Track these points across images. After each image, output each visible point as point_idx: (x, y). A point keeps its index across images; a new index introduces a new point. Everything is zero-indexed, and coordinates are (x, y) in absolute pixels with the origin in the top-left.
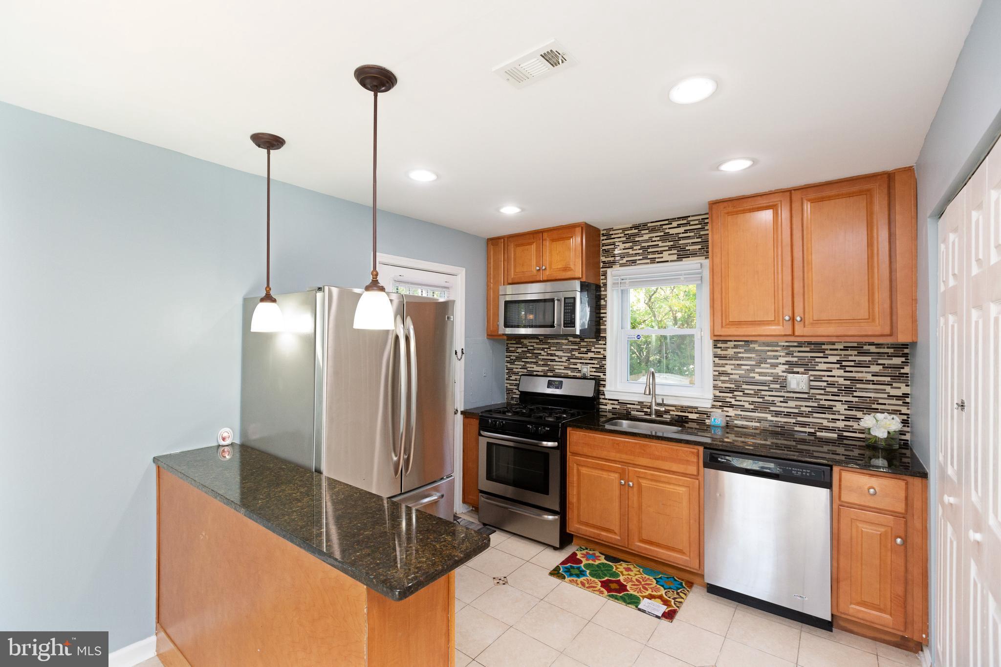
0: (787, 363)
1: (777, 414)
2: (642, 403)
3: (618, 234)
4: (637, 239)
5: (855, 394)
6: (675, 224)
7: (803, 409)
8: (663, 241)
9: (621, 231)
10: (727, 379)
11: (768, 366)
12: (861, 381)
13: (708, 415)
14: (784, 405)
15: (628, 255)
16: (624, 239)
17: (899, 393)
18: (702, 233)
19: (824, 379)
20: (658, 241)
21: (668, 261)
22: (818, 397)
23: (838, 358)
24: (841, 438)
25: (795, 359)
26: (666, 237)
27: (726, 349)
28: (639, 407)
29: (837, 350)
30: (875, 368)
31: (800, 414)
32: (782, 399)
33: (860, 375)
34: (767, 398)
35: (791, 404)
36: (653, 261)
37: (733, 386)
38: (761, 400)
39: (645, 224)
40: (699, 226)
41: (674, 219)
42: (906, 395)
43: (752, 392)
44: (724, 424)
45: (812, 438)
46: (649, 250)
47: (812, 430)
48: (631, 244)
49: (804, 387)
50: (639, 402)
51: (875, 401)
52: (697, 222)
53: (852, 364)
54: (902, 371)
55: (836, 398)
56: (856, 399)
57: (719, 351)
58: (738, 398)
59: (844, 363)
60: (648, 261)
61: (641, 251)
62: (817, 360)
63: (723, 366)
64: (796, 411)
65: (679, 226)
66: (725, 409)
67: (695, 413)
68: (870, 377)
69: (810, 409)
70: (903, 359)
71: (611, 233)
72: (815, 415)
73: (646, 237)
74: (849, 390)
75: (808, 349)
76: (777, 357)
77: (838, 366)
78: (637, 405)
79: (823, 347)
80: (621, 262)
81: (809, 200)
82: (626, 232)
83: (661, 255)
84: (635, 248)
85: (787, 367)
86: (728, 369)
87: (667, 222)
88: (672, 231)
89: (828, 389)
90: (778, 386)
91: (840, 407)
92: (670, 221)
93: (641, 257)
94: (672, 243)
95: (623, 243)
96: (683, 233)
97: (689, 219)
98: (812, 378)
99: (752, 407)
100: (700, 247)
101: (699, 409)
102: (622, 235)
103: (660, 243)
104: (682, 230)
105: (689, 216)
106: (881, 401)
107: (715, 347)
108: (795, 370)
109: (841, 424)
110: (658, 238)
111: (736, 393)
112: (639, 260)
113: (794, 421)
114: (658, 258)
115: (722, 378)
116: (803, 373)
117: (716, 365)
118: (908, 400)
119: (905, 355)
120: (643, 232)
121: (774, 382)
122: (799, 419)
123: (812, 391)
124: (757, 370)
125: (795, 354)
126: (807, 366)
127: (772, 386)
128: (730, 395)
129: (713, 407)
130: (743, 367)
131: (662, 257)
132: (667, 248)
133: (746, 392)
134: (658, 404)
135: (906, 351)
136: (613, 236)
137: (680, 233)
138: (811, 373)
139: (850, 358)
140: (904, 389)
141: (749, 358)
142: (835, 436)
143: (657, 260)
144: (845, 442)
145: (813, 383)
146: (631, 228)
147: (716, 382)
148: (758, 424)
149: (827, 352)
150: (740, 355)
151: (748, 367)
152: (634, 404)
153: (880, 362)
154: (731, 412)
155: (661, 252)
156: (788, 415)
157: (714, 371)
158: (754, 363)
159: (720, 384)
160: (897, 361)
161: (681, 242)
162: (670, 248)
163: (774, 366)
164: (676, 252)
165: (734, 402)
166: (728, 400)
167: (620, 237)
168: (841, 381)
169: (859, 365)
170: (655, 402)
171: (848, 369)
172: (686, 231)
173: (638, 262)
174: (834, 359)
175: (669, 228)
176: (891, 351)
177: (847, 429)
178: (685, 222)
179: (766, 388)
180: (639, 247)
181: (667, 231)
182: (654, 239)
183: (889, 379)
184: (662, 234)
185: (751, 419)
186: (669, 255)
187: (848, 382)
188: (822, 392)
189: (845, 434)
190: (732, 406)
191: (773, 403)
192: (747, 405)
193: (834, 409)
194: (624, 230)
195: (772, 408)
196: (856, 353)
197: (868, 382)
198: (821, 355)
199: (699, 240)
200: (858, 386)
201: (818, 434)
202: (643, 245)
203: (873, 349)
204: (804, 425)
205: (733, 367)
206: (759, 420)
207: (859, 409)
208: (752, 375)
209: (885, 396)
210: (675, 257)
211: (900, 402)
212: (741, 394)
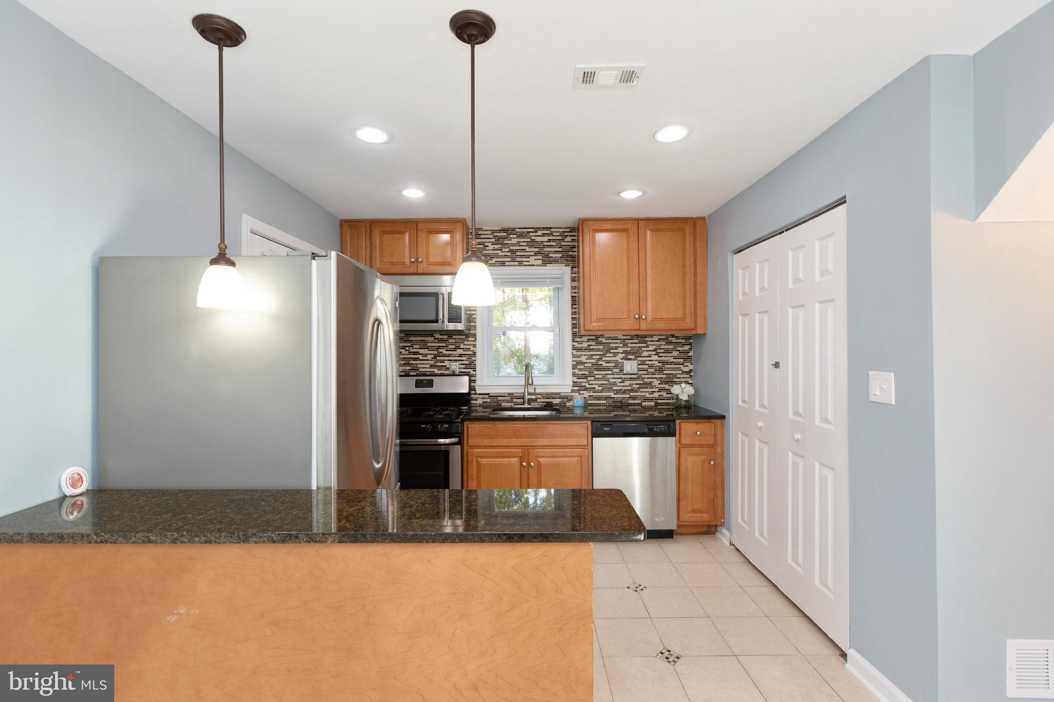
0: (625, 352)
1: (617, 392)
2: (512, 394)
3: (487, 234)
4: (506, 242)
5: (665, 372)
6: (540, 233)
7: (634, 386)
8: (530, 246)
9: (490, 232)
10: (582, 367)
11: (612, 355)
12: (667, 363)
13: (570, 399)
14: (622, 384)
15: (497, 256)
16: (494, 240)
17: (686, 369)
18: (562, 244)
19: (647, 363)
20: (525, 246)
21: (534, 265)
22: (643, 376)
23: (654, 347)
24: (657, 404)
25: (629, 349)
26: (532, 244)
27: (581, 342)
28: (509, 398)
29: (654, 341)
30: (675, 354)
31: (632, 391)
32: (620, 380)
33: (667, 358)
34: (611, 380)
35: (627, 383)
36: (521, 264)
37: (587, 373)
38: (606, 382)
39: (513, 229)
40: (560, 238)
41: (539, 229)
42: (691, 371)
43: (601, 376)
44: (583, 405)
45: (640, 407)
46: (517, 254)
47: (640, 402)
48: (500, 246)
49: (635, 370)
50: (509, 394)
51: (675, 376)
52: (558, 234)
53: (662, 351)
54: (689, 355)
55: (654, 376)
56: (665, 376)
57: (576, 345)
58: (591, 382)
59: (658, 351)
60: (516, 263)
61: (509, 254)
62: (643, 349)
63: (580, 356)
64: (630, 388)
65: (543, 235)
66: (582, 392)
67: (558, 398)
68: (672, 360)
69: (638, 386)
70: (689, 347)
71: (480, 233)
72: (641, 390)
73: (514, 241)
74: (661, 370)
75: (637, 341)
76: (617, 348)
77: (655, 353)
78: (507, 396)
79: (647, 339)
80: (490, 262)
81: (650, 230)
82: (495, 234)
83: (527, 259)
84: (504, 250)
85: (624, 355)
86: (583, 359)
87: (533, 230)
88: (537, 239)
89: (649, 370)
90: (618, 370)
91: (656, 383)
92: (537, 229)
93: (509, 260)
94: (537, 250)
95: (492, 244)
96: (547, 242)
97: (552, 230)
98: (639, 363)
99: (601, 388)
100: (561, 255)
101: (561, 394)
102: (492, 236)
103: (527, 248)
104: (545, 239)
105: (552, 228)
106: (678, 376)
107: (574, 341)
108: (629, 357)
109: (656, 395)
110: (525, 244)
111: (589, 378)
112: (508, 261)
113: (628, 396)
114: (525, 261)
115: (579, 367)
116: (634, 360)
117: (574, 356)
118: (692, 374)
119: (690, 344)
120: (511, 236)
121: (616, 367)
122: (632, 394)
123: (640, 372)
124: (604, 359)
125: (629, 345)
126: (636, 353)
127: (614, 370)
128: (585, 380)
129: (573, 391)
130: (594, 357)
131: (529, 261)
132: (533, 254)
133: (597, 376)
134: (530, 394)
135: (691, 341)
136: (482, 236)
137: (544, 242)
138: (639, 359)
139: (662, 347)
140: (691, 367)
141: (598, 350)
142: (653, 403)
143: (525, 263)
144: (659, 407)
145: (640, 366)
146: (500, 231)
147: (574, 371)
148: (605, 402)
149: (649, 343)
150: (592, 347)
151: (598, 357)
152: (505, 396)
153: (678, 349)
154: (586, 394)
155: (528, 257)
156: (625, 392)
157: (573, 361)
158: (601, 353)
159: (577, 372)
160: (686, 348)
161: (545, 249)
162: (536, 254)
163: (616, 354)
164: (540, 257)
165: (588, 386)
166: (583, 384)
167: (490, 238)
168: (656, 363)
169: (667, 351)
170: (528, 391)
171: (660, 355)
172: (549, 241)
173: (507, 263)
174: (652, 348)
175: (535, 236)
176: (683, 341)
177: (661, 397)
178: (548, 232)
179: (610, 372)
180: (508, 250)
181: (533, 238)
182: (521, 244)
183: (682, 360)
184: (529, 240)
185: (599, 398)
186: (535, 259)
187: (660, 364)
188: (645, 372)
189: (659, 401)
190: (586, 389)
191: (615, 384)
192: (597, 388)
193: (653, 384)
194: (493, 232)
195: (614, 388)
196: (664, 343)
197: (672, 363)
198: (645, 345)
199: (560, 249)
200: (666, 366)
201: (643, 403)
202: (511, 248)
203: (674, 340)
204: (634, 398)
205: (587, 357)
206: (606, 398)
207: (666, 383)
208: (600, 363)
209: (680, 372)
210: (540, 262)
211: (688, 376)
212: (593, 378)
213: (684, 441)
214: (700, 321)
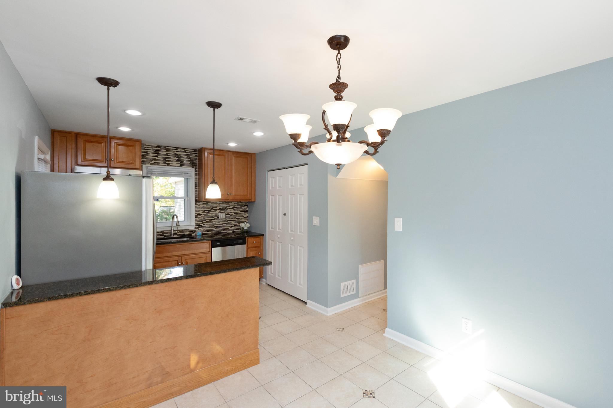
0: (220, 209)
1: (217, 227)
2: (163, 231)
3: (149, 148)
4: (160, 153)
5: (237, 218)
6: (179, 150)
7: (224, 224)
8: (173, 157)
9: (151, 147)
10: (200, 216)
11: (214, 210)
12: (238, 214)
13: (194, 232)
14: (219, 224)
15: (155, 160)
16: (153, 151)
17: (245, 216)
18: (191, 157)
19: (229, 214)
20: (171, 156)
21: (176, 166)
22: (228, 220)
23: (233, 207)
24: (233, 232)
25: (222, 208)
26: (175, 155)
27: (199, 205)
28: (161, 234)
29: (232, 204)
30: (241, 209)
31: (223, 226)
32: (218, 222)
33: (238, 212)
34: (213, 222)
35: (221, 223)
36: (168, 165)
37: (202, 219)
38: (211, 223)
39: (164, 147)
40: (190, 154)
41: (178, 148)
42: (247, 217)
43: (209, 221)
44: (201, 234)
45: (226, 234)
46: (166, 159)
47: (226, 231)
48: (156, 154)
49: (224, 217)
50: (161, 231)
51: (241, 219)
52: (188, 152)
53: (236, 208)
54: (247, 210)
55: (232, 220)
56: (237, 219)
57: (197, 206)
58: (204, 223)
59: (234, 208)
60: (166, 164)
61: (162, 159)
62: (228, 208)
63: (199, 211)
64: (222, 225)
65: (181, 152)
66: (200, 228)
67: (188, 232)
68: (240, 212)
69: (225, 224)
70: (247, 206)
71: (145, 146)
72: (227, 226)
73: (165, 153)
74: (235, 217)
75: (225, 204)
76: (216, 207)
77: (233, 209)
79: (229, 203)
80: (151, 162)
82: (154, 148)
83: (172, 163)
84: (159, 157)
85: (219, 210)
86: (201, 212)
87: (175, 148)
88: (177, 153)
89: (230, 217)
90: (217, 218)
91: (233, 222)
92: (177, 148)
93: (162, 162)
94: (177, 158)
95: (152, 153)
96: (182, 155)
97: (185, 150)
98: (226, 214)
99: (209, 226)
100: (190, 162)
101: (190, 230)
102: (152, 149)
103: (172, 157)
104: (182, 153)
105: (185, 149)
106: (242, 219)
107: (196, 204)
108: (222, 211)
109: (233, 228)
110: (171, 155)
111: (203, 222)
112: (161, 163)
113: (221, 229)
114: (171, 164)
115: (198, 216)
116: (224, 212)
117: (196, 211)
118: (248, 218)
119: (247, 205)
120: (163, 150)
121: (216, 216)
122: (223, 228)
123: (226, 218)
124: (210, 212)
125: (222, 206)
126: (225, 209)
127: (215, 218)
128: (201, 223)
129: (195, 228)
130: (206, 211)
131: (173, 164)
132: (175, 160)
133: (207, 221)
134: (174, 231)
135: (248, 204)
136: (146, 148)
137: (181, 155)
138: (226, 212)
139: (236, 207)
140: (247, 215)
141: (208, 208)
142: (232, 232)
143: (170, 165)
144: (234, 233)
145: (226, 215)
146: (157, 147)
147: (196, 218)
148: (211, 232)
149: (230, 205)
150: (204, 207)
151: (208, 211)
152: (159, 233)
153: (242, 207)
154: (202, 229)
155: (172, 161)
156: (220, 227)
157: (196, 214)
158: (209, 210)
159: (198, 219)
160: (246, 207)
161: (181, 159)
162: (177, 161)
163: (216, 210)
164: (179, 162)
165: (203, 225)
166: (200, 225)
167: (150, 150)
168: (233, 214)
169: (238, 208)
170: (173, 229)
171: (235, 210)
172: (184, 155)
173: (160, 164)
174: (232, 207)
175: (176, 151)
176: (244, 204)
177: (235, 229)
178: (183, 150)
179: (213, 219)
180: (161, 157)
181: (175, 152)
182: (169, 155)
183: (244, 212)
184: (173, 153)
185: (208, 231)
186: (176, 163)
187: (235, 214)
188: (229, 218)
189: (234, 231)
190: (202, 227)
191: (215, 224)
192: (207, 226)
193: (232, 223)
194: (153, 147)
195: (215, 226)
196: (237, 205)
197: (240, 214)
198: (228, 206)
199: (190, 159)
200: (237, 215)
201: (228, 232)
202: (163, 156)
203: (241, 204)
204: (224, 230)
205: (202, 212)
206: (211, 230)
207: (237, 222)
208: (208, 214)
209: (243, 217)
210: (179, 165)
211: (246, 219)
212: (205, 222)
213: (249, 246)
214: (253, 196)
